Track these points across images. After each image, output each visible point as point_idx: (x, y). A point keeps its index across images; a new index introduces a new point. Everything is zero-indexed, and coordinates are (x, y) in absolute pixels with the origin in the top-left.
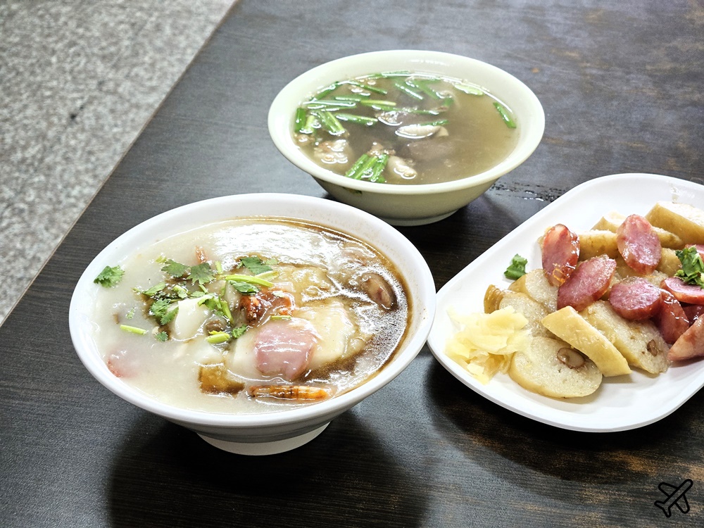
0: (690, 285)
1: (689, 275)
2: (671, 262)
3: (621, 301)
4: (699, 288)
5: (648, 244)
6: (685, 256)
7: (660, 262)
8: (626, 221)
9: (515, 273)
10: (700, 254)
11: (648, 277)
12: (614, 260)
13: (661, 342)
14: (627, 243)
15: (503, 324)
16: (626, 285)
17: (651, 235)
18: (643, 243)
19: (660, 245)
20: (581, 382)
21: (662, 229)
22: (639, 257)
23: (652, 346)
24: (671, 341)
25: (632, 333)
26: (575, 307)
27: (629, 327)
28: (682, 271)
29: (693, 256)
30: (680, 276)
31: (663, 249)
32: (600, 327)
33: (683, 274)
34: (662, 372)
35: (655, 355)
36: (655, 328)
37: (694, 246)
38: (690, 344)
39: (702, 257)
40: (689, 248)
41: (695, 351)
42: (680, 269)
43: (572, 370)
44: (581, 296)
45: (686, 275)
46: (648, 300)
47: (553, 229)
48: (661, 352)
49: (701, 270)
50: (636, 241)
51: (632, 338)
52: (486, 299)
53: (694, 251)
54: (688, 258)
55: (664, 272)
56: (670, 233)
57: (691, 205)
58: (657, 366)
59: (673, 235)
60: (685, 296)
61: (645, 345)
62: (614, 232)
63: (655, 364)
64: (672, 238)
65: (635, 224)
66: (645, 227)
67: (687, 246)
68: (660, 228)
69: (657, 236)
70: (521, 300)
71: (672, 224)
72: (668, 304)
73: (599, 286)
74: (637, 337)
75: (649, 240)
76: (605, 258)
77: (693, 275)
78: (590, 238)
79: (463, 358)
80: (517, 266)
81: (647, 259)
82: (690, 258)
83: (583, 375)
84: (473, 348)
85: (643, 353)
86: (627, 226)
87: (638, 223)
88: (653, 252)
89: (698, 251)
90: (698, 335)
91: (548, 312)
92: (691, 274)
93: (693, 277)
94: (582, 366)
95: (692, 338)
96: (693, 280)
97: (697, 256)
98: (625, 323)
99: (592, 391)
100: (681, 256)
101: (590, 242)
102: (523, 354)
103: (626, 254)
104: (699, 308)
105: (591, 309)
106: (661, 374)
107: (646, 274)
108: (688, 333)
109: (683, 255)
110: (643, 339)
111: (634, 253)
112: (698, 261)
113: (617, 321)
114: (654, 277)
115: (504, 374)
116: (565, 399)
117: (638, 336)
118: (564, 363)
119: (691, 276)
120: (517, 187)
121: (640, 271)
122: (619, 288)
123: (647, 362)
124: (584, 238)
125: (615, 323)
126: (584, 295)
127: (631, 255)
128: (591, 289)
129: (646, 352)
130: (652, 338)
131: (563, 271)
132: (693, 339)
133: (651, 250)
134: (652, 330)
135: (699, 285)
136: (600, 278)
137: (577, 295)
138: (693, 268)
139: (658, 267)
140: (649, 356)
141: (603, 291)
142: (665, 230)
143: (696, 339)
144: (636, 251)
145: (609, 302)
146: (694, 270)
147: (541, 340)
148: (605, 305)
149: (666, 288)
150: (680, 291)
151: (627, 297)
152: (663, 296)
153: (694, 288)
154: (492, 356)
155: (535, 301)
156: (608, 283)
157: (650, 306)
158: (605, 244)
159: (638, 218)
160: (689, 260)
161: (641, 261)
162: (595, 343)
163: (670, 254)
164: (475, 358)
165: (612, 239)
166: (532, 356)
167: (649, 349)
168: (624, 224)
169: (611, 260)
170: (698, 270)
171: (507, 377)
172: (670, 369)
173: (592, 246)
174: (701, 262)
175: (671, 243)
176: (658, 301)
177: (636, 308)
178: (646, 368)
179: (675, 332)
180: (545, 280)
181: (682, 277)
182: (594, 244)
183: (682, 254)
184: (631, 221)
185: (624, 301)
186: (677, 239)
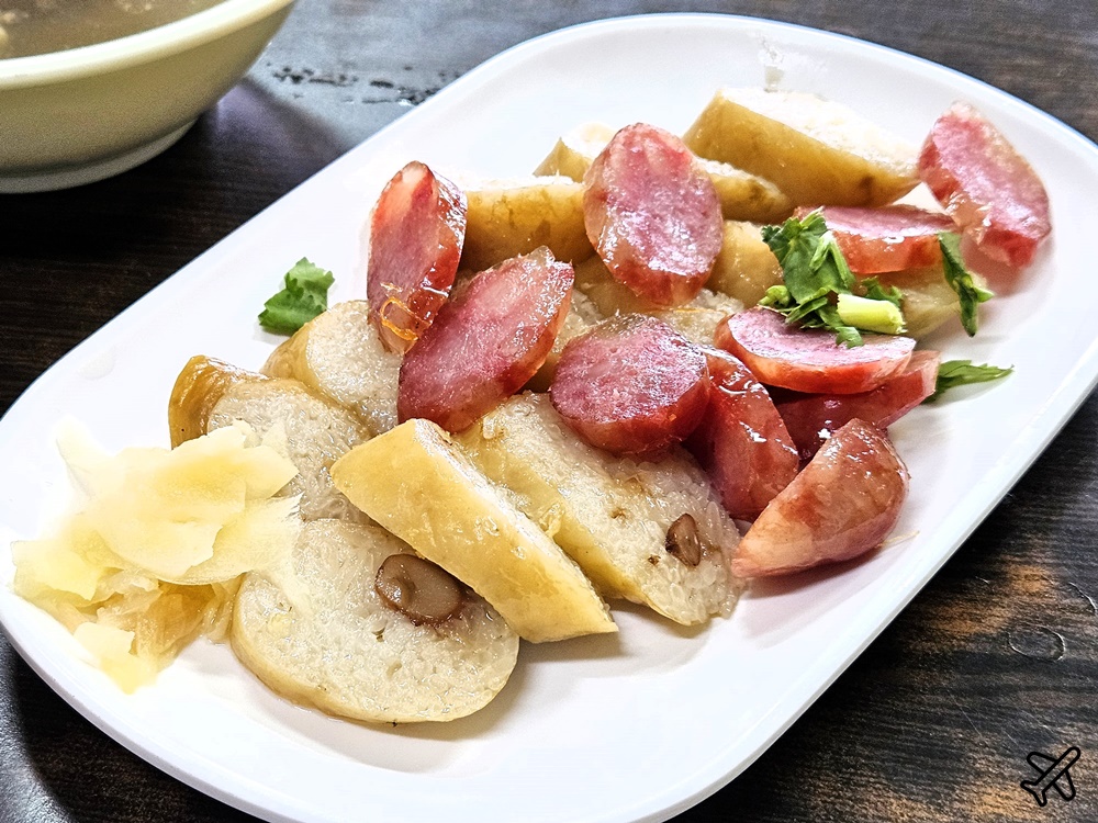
0: (806, 331)
1: (801, 301)
2: (752, 264)
3: (581, 394)
4: (832, 341)
5: (682, 211)
6: (792, 243)
7: (719, 263)
8: (613, 142)
9: (290, 314)
10: (836, 234)
11: (674, 317)
12: (568, 266)
13: (713, 516)
14: (611, 211)
15: (212, 484)
16: (607, 344)
17: (694, 180)
18: (666, 208)
19: (718, 211)
20: (445, 673)
21: (727, 166)
22: (650, 252)
23: (682, 534)
24: (744, 512)
25: (619, 497)
26: (442, 419)
27: (612, 476)
28: (782, 289)
29: (813, 242)
30: (777, 304)
31: (729, 223)
32: (515, 483)
33: (786, 299)
34: (717, 615)
35: (693, 564)
36: (695, 472)
37: (819, 211)
38: (802, 527)
39: (843, 244)
40: (804, 217)
41: (817, 549)
42: (777, 282)
43: (422, 631)
44: (462, 382)
45: (793, 303)
46: (667, 389)
47: (398, 178)
48: (715, 549)
49: (840, 284)
50: (642, 205)
51: (615, 515)
52: (174, 402)
53: (818, 227)
54: (798, 248)
55: (730, 295)
56: (749, 177)
57: (820, 96)
58: (699, 599)
59: (761, 182)
60: (785, 368)
61: (658, 533)
62: (577, 179)
63: (692, 592)
64: (757, 192)
65: (642, 155)
66: (675, 160)
67: (799, 211)
68: (722, 162)
69: (710, 185)
70: (286, 402)
71: (756, 147)
72: (732, 399)
73: (516, 351)
74: (634, 509)
75: (685, 198)
76: (542, 261)
77: (815, 300)
78: (504, 201)
79: (75, 599)
80: (298, 294)
81: (678, 256)
82: (805, 249)
83: (455, 646)
84: (111, 564)
85: (653, 561)
86: (614, 158)
87: (651, 147)
88: (696, 233)
89: (828, 224)
90: (827, 499)
91: (372, 430)
92: (807, 298)
93: (815, 307)
94: (455, 614)
95: (807, 510)
96: (814, 315)
97: (826, 240)
98: (597, 464)
99: (483, 700)
100: (779, 245)
101: (502, 211)
102: (267, 580)
103: (608, 245)
104: (830, 404)
105: (489, 423)
106: (717, 620)
107: (670, 302)
108: (791, 492)
109: (783, 239)
110: (653, 515)
111: (633, 240)
112: (830, 257)
113: (571, 459)
114: (699, 309)
115: (216, 642)
116: (396, 727)
117: (638, 506)
118: (396, 608)
119: (808, 304)
120: (351, 73)
121: (653, 295)
122: (583, 352)
123: (667, 589)
124: (487, 202)
125: (563, 467)
126: (473, 378)
127: (623, 246)
128: (494, 359)
129: (664, 555)
130: (685, 508)
131: (413, 308)
132: (811, 511)
133: (691, 229)
134: (686, 480)
135: (833, 331)
136: (521, 325)
137: (452, 381)
138: (813, 278)
139: (714, 280)
140: (672, 569)
141: (531, 365)
142: (737, 166)
143: (818, 510)
144: (640, 233)
145: (551, 397)
146: (818, 285)
147: (329, 532)
148: (539, 406)
149: (731, 347)
150: (772, 354)
151: (604, 382)
152: (718, 372)
153: (816, 342)
154: (171, 590)
155: (331, 401)
156: (547, 338)
157: (670, 409)
158: (550, 218)
159: (652, 135)
160: (804, 254)
161: (654, 265)
162: (489, 539)
163: (748, 238)
164: (116, 598)
165: (572, 201)
166: (296, 588)
167: (671, 547)
168: (606, 154)
169: (561, 266)
170: (829, 285)
171: (223, 653)
172: (745, 606)
173: (512, 224)
174: (840, 259)
175: (754, 205)
176: (699, 390)
177: (629, 415)
178: (662, 609)
179: (755, 485)
180: (368, 334)
181: (782, 306)
182: (516, 219)
183: (780, 238)
184: (629, 143)
185: (595, 394)
186: (772, 192)
